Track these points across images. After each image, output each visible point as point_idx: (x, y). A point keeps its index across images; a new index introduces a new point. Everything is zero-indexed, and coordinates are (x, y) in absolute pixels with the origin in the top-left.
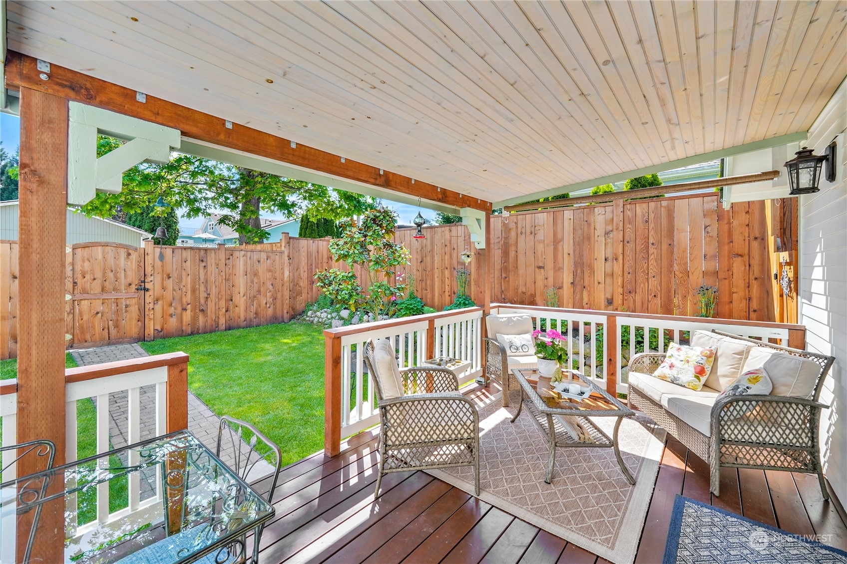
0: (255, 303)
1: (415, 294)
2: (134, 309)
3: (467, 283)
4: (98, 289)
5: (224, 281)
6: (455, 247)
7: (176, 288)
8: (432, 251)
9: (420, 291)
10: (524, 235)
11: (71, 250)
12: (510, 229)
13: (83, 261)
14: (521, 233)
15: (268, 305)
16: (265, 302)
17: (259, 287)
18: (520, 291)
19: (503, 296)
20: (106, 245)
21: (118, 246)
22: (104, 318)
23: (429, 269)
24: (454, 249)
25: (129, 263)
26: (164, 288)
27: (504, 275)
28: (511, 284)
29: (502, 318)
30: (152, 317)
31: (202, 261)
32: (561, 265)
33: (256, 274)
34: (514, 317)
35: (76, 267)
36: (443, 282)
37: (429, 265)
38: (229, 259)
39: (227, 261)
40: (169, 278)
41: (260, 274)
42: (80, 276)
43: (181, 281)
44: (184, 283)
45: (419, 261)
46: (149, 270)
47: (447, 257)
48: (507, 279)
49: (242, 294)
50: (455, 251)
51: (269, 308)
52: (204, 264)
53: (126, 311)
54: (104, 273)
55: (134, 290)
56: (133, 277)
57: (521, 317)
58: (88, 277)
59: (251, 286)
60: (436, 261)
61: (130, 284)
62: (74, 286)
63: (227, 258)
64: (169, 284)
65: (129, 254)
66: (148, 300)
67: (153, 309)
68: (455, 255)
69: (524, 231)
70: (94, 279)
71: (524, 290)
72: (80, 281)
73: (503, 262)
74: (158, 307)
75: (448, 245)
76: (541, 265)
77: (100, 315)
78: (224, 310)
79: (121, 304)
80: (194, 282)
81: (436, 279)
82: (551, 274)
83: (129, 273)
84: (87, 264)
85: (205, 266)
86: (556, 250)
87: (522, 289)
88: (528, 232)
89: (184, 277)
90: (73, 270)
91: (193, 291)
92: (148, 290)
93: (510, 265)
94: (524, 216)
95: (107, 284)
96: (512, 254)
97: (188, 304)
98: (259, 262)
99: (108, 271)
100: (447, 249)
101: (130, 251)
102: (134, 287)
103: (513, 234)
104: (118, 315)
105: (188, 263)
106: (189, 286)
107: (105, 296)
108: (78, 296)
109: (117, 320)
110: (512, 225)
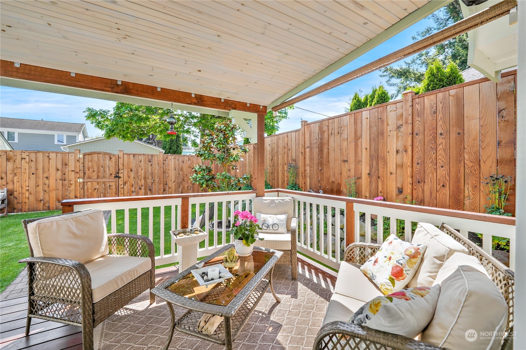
0: (181, 186)
1: (269, 183)
2: (114, 187)
3: (297, 175)
4: (95, 177)
5: (162, 173)
6: (290, 148)
7: (136, 177)
8: (277, 152)
9: (271, 180)
10: (333, 135)
11: (82, 156)
12: (324, 132)
13: (89, 162)
14: (332, 134)
15: (189, 188)
16: (187, 186)
17: (184, 177)
18: (331, 180)
19: (319, 185)
20: (99, 153)
21: (105, 154)
22: (99, 192)
23: (276, 165)
24: (289, 150)
25: (111, 163)
26: (129, 177)
27: (320, 168)
29: (266, 200)
30: (122, 192)
31: (150, 162)
32: (360, 159)
33: (182, 169)
34: (277, 200)
35: (85, 165)
36: (283, 174)
37: (276, 162)
38: (165, 160)
39: (164, 162)
40: (132, 171)
41: (184, 169)
42: (87, 170)
43: (137, 173)
44: (139, 174)
45: (271, 159)
46: (121, 166)
47: (286, 155)
48: (322, 171)
49: (173, 180)
50: (290, 151)
51: (190, 189)
52: (151, 163)
53: (109, 189)
54: (98, 168)
55: (113, 177)
56: (113, 171)
57: (283, 200)
58: (91, 170)
59: (179, 176)
60: (280, 159)
61: (111, 174)
62: (84, 175)
63: (164, 160)
64: (132, 174)
65: (111, 158)
66: (121, 183)
67: (123, 188)
68: (290, 154)
69: (333, 132)
70: (94, 171)
71: (333, 180)
72: (87, 172)
73: (319, 157)
74: (125, 187)
75: (286, 147)
76: (345, 159)
77: (96, 190)
78: (162, 190)
79: (107, 185)
80: (145, 173)
81: (280, 172)
82: (352, 166)
83: (111, 168)
84: (90, 163)
85: (151, 165)
86: (356, 145)
87: (332, 179)
88: (336, 133)
89: (140, 170)
90: (84, 166)
91: (145, 178)
92: (120, 177)
93: (324, 160)
94: (333, 119)
95: (100, 174)
96: (325, 151)
97: (142, 186)
98: (183, 162)
99: (100, 167)
100: (286, 150)
101: (111, 157)
102: (113, 175)
103: (326, 135)
104: (105, 191)
105: (142, 163)
106: (143, 176)
107: (99, 180)
108: (86, 180)
109: (105, 193)
110: (325, 128)
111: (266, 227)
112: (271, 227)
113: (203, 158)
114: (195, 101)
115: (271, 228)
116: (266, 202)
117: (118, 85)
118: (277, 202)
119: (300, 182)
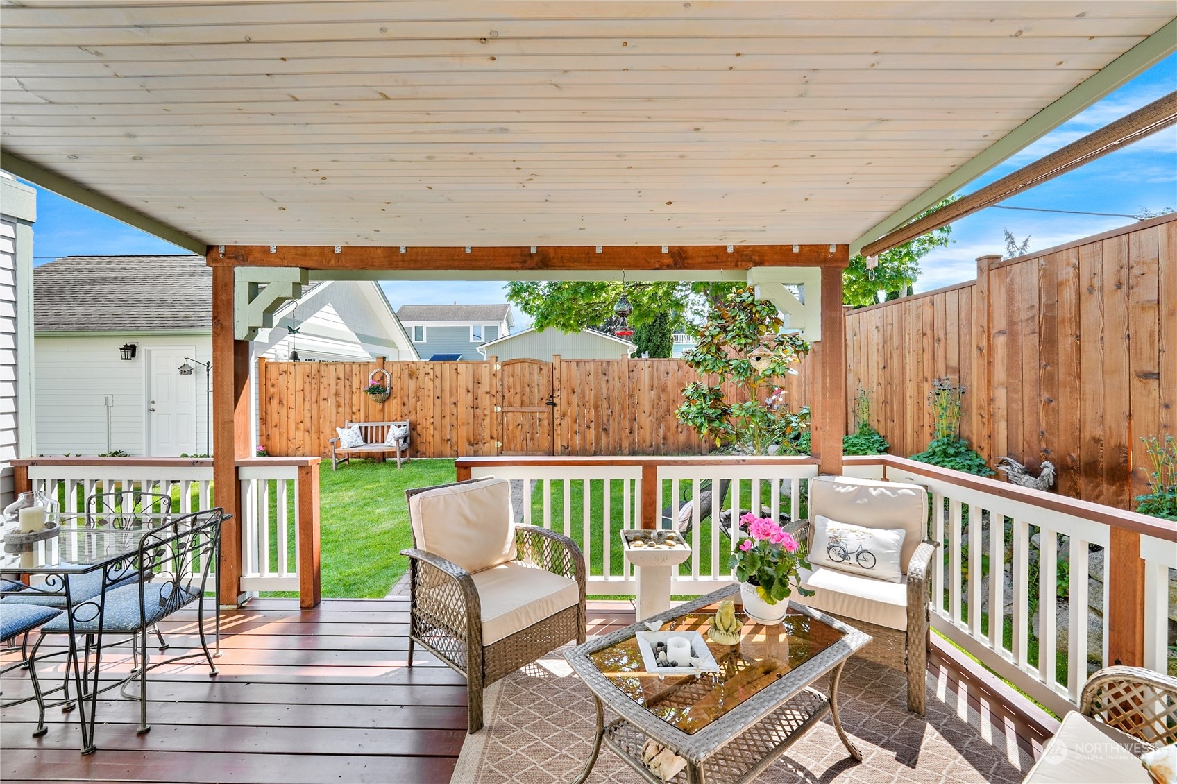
0: (663, 425)
1: (875, 427)
2: (545, 423)
3: (963, 411)
4: (519, 403)
5: (627, 397)
6: (942, 336)
7: (581, 404)
8: (901, 346)
9: (882, 420)
10: (1097, 294)
11: (500, 367)
12: (1061, 284)
13: (509, 377)
14: (1091, 289)
15: (680, 430)
16: (675, 425)
17: (669, 405)
18: (1087, 435)
19: (1043, 445)
20: (524, 361)
21: (533, 361)
22: (524, 431)
23: (896, 381)
24: (939, 340)
25: (541, 378)
26: (569, 404)
27: (1045, 396)
28: (1062, 416)
30: (559, 432)
31: (605, 374)
33: (664, 389)
35: (504, 382)
36: (920, 408)
37: (896, 373)
38: (633, 371)
39: (631, 374)
40: (574, 392)
41: (670, 388)
42: (506, 390)
43: (584, 397)
44: (587, 399)
45: (881, 366)
46: (556, 384)
47: (927, 357)
48: (1054, 404)
49: (647, 411)
50: (942, 344)
51: (681, 432)
52: (606, 378)
53: (539, 425)
54: (523, 388)
55: (545, 405)
56: (544, 393)
57: (893, 490)
58: (512, 391)
59: (658, 404)
60: (908, 366)
61: (542, 399)
62: (503, 399)
63: (631, 369)
64: (575, 399)
65: (541, 369)
66: (557, 415)
67: (560, 424)
68: (940, 352)
69: (1097, 282)
70: (516, 393)
71: (1099, 433)
72: (507, 395)
73: (1043, 363)
74: (564, 423)
75: (929, 332)
76: (1149, 367)
77: (520, 426)
78: (627, 431)
79: (536, 417)
80: (596, 397)
81: (909, 401)
83: (541, 388)
84: (511, 379)
85: (607, 380)
87: (1092, 429)
88: (1110, 286)
89: (587, 392)
90: (502, 385)
91: (596, 407)
92: (555, 405)
93: (1062, 371)
94: (1098, 245)
95: (525, 398)
96: (1066, 344)
97: (592, 422)
98: (667, 373)
99: (526, 386)
100: (927, 342)
101: (542, 367)
102: (545, 401)
103: (1068, 294)
104: (533, 428)
105: (592, 377)
106: (592, 402)
107: (524, 410)
108: (506, 409)
109: (533, 433)
110: (1066, 274)
111: (839, 554)
112: (853, 557)
113: (701, 368)
114: (670, 261)
115: (853, 561)
116: (843, 490)
117: (531, 255)
118: (874, 493)
119: (975, 432)
